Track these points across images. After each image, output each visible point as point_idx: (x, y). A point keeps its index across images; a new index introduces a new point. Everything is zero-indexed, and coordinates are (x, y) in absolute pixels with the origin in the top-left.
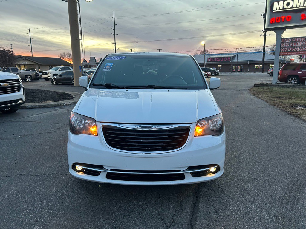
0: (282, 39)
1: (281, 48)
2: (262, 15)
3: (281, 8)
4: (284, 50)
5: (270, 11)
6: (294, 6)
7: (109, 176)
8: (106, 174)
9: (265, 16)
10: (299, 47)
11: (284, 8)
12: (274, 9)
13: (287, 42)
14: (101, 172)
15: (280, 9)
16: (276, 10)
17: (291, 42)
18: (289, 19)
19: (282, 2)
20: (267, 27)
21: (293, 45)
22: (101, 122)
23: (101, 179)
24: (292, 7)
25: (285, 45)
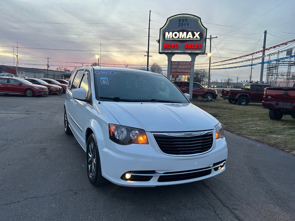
0: (172, 61)
1: (171, 69)
2: (157, 41)
4: (173, 70)
5: (163, 38)
6: (180, 37)
8: (158, 178)
9: (159, 41)
10: (184, 69)
11: (173, 38)
12: (166, 37)
13: (176, 65)
14: (152, 176)
16: (167, 38)
17: (178, 64)
18: (176, 47)
19: (172, 33)
20: (161, 50)
21: (180, 67)
22: (151, 132)
23: (153, 182)
24: (179, 38)
25: (174, 67)
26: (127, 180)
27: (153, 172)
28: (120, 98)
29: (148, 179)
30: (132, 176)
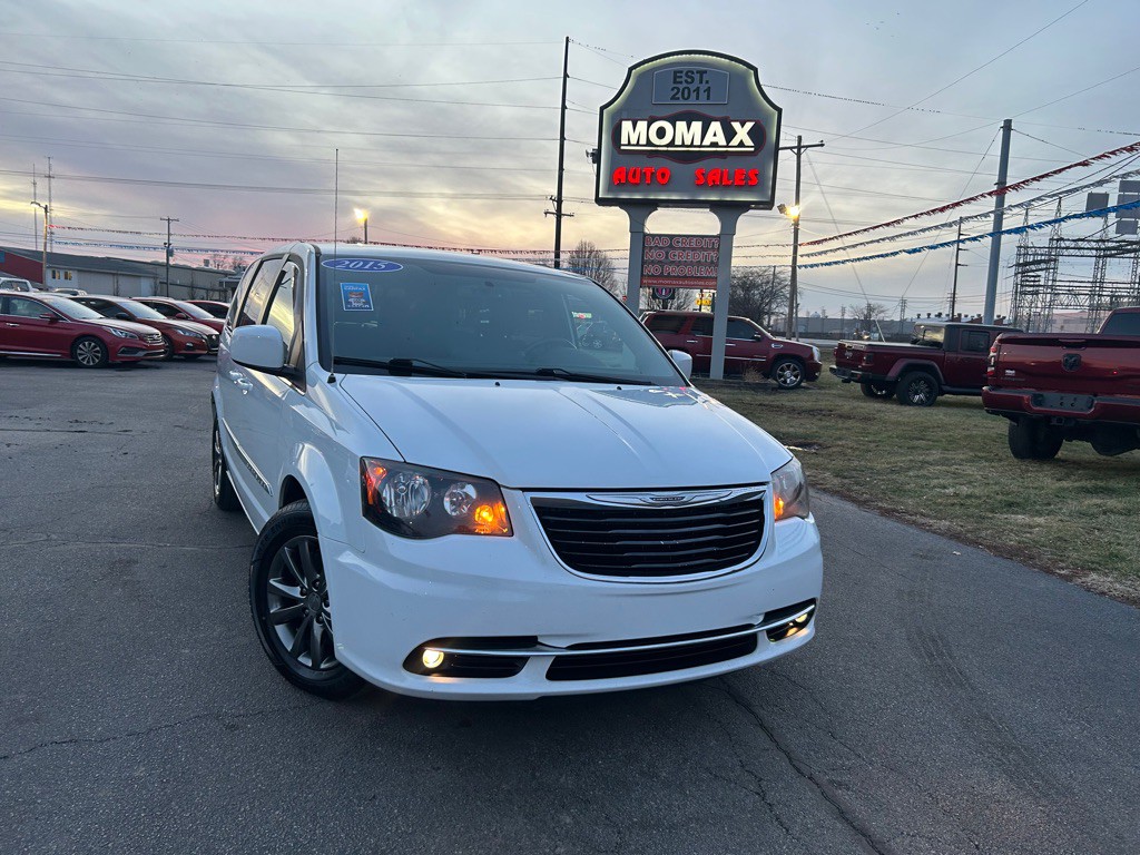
0: (645, 235)
1: (643, 262)
2: (587, 153)
3: (643, 141)
4: (650, 270)
5: (611, 146)
6: (678, 142)
7: (562, 669)
8: (547, 664)
9: (596, 157)
10: (692, 264)
11: (649, 143)
12: (624, 140)
13: (661, 248)
14: (525, 659)
15: (638, 144)
16: (629, 144)
17: (671, 247)
18: (663, 179)
19: (645, 123)
20: (605, 192)
21: (676, 258)
22: (524, 490)
23: (530, 682)
25: (653, 255)
26: (429, 672)
27: (530, 642)
28: (415, 364)
29: (509, 668)
30: (448, 657)
